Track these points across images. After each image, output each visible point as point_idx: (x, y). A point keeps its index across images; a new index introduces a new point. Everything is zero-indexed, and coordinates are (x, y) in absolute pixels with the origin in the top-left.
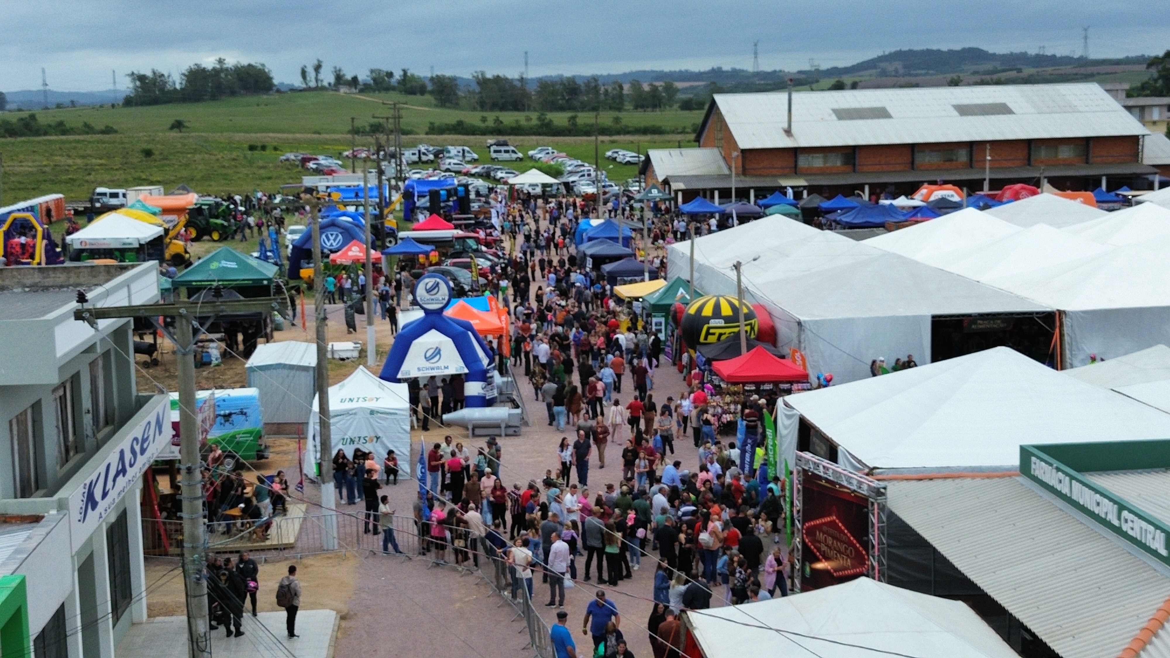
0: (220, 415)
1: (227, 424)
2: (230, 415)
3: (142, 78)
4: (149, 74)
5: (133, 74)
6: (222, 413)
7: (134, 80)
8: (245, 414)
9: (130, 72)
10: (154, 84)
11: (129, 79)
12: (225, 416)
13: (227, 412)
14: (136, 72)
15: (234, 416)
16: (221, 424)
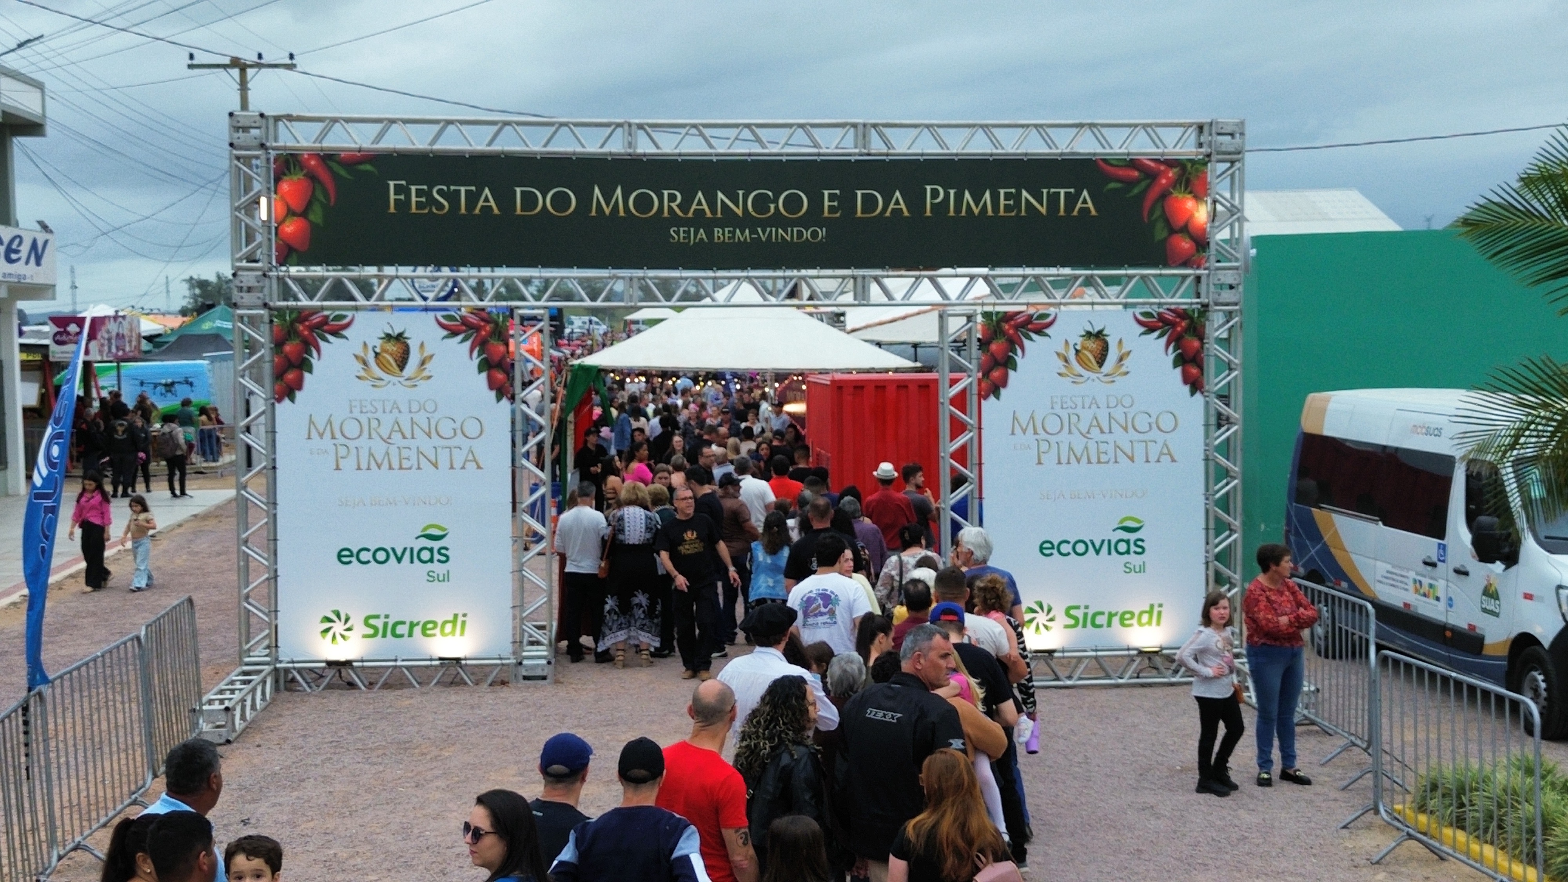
0: (160, 384)
1: (169, 394)
2: (173, 384)
3: (203, 284)
4: (213, 279)
5: (191, 278)
6: (163, 381)
7: (192, 287)
8: (191, 384)
9: (187, 277)
10: (219, 292)
11: (186, 286)
12: (166, 385)
13: (170, 381)
14: (195, 277)
15: (176, 386)
16: (162, 394)
